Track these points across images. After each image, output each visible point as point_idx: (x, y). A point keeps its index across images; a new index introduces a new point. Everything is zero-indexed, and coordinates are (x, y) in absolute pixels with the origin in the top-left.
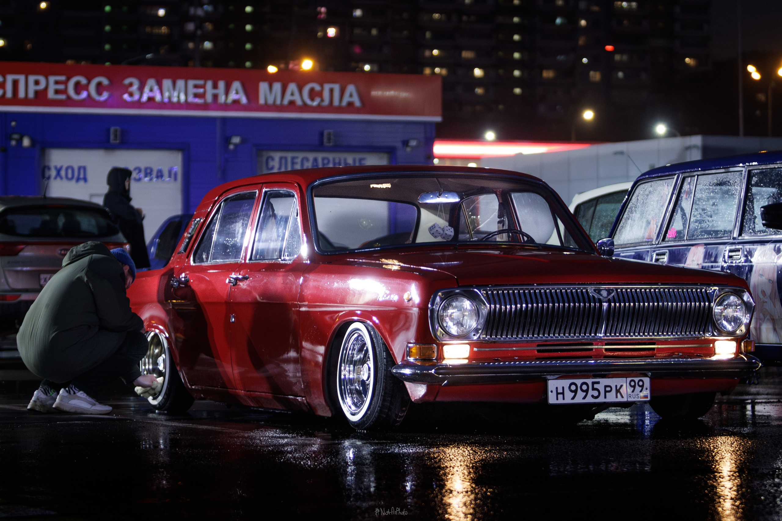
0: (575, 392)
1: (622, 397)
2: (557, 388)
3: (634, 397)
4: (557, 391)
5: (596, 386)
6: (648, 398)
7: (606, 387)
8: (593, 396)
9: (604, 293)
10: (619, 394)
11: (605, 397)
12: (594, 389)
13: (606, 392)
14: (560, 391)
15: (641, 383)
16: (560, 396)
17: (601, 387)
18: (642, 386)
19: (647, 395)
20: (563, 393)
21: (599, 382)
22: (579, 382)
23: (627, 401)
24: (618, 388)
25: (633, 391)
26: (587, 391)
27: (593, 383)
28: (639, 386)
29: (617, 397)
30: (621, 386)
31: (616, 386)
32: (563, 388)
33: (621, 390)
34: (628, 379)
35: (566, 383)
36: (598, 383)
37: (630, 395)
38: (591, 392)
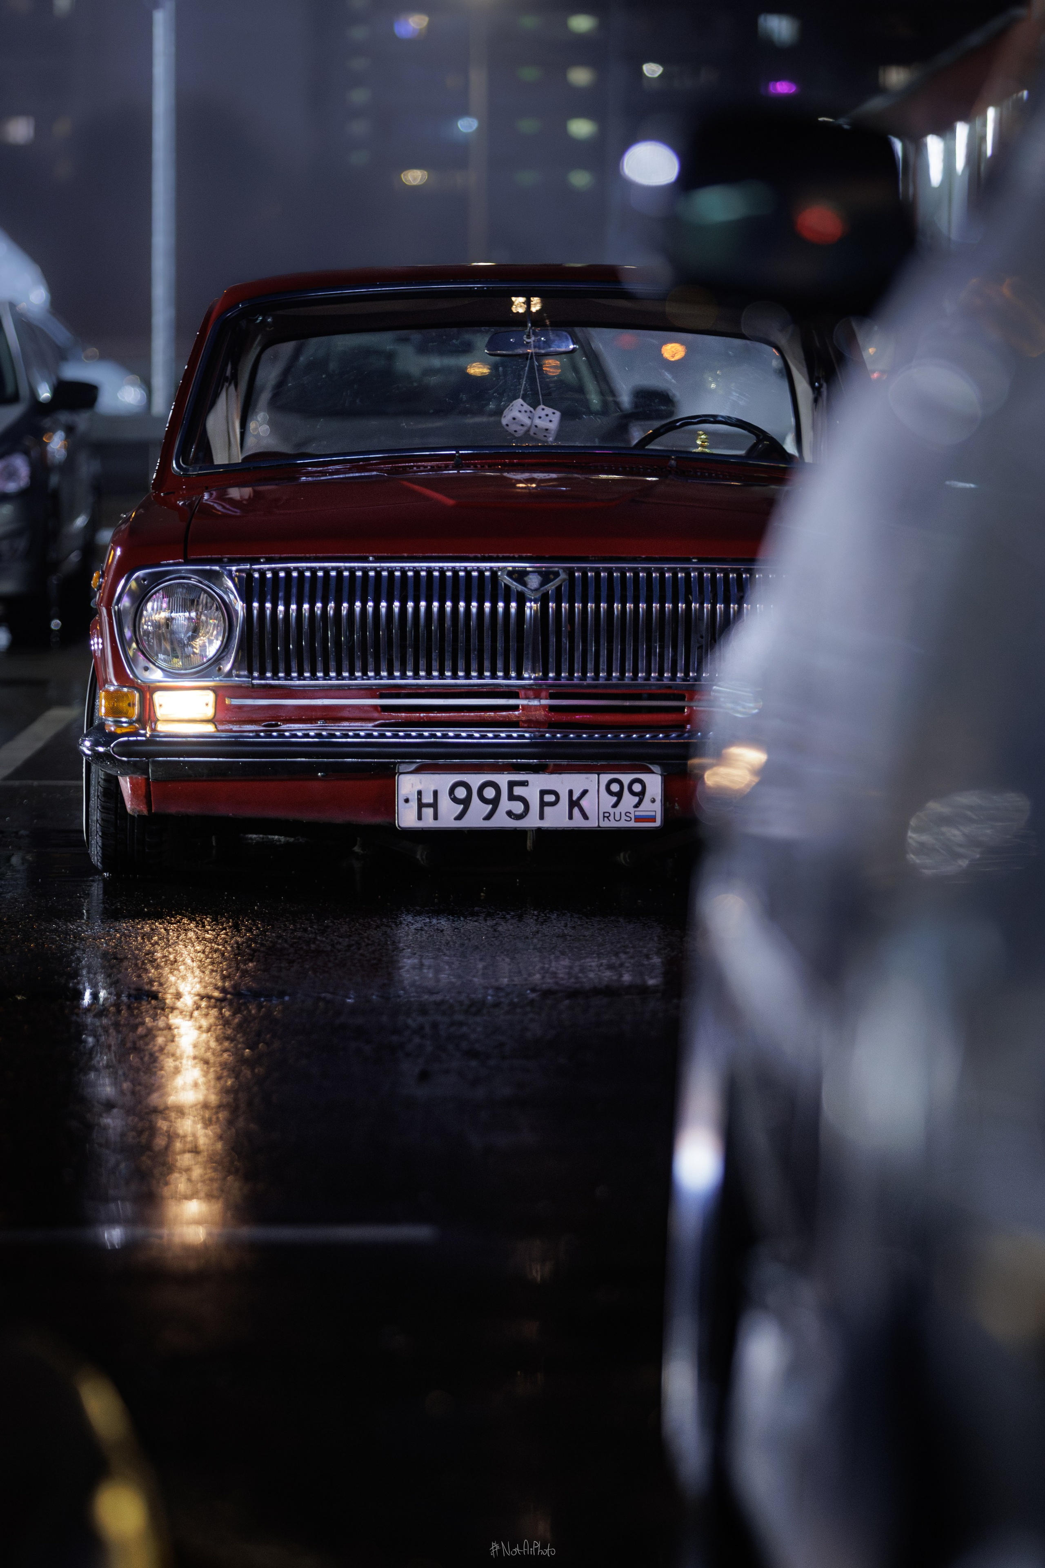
0: (466, 802)
1: (585, 817)
2: (420, 793)
3: (617, 818)
4: (419, 800)
5: (518, 791)
6: (655, 822)
7: (543, 793)
8: (510, 813)
9: (534, 581)
10: (576, 811)
11: (542, 817)
12: (512, 797)
13: (543, 804)
14: (428, 799)
15: (637, 788)
16: (428, 812)
17: (532, 794)
18: (641, 795)
19: (653, 813)
20: (434, 805)
21: (527, 782)
22: (475, 780)
23: (599, 827)
24: (575, 798)
25: (615, 806)
26: (495, 802)
27: (512, 784)
28: (632, 792)
29: (571, 817)
30: (585, 792)
31: (571, 792)
32: (435, 793)
33: (584, 803)
34: (602, 776)
35: (443, 781)
36: (524, 784)
37: (607, 815)
38: (505, 804)
